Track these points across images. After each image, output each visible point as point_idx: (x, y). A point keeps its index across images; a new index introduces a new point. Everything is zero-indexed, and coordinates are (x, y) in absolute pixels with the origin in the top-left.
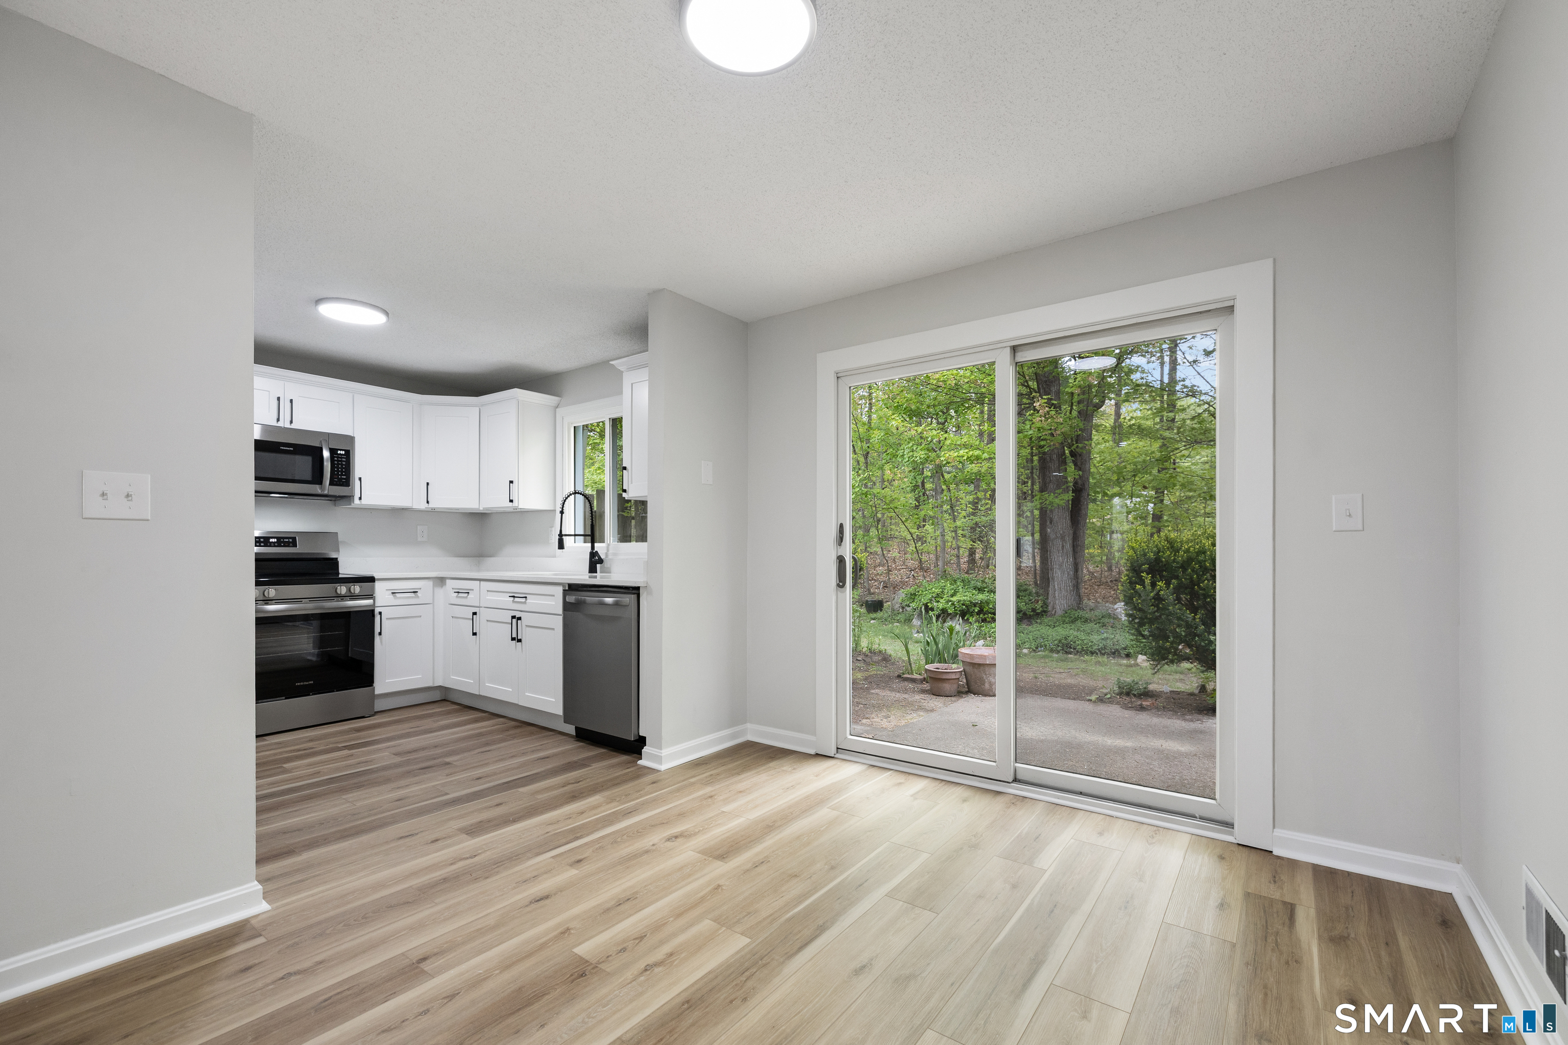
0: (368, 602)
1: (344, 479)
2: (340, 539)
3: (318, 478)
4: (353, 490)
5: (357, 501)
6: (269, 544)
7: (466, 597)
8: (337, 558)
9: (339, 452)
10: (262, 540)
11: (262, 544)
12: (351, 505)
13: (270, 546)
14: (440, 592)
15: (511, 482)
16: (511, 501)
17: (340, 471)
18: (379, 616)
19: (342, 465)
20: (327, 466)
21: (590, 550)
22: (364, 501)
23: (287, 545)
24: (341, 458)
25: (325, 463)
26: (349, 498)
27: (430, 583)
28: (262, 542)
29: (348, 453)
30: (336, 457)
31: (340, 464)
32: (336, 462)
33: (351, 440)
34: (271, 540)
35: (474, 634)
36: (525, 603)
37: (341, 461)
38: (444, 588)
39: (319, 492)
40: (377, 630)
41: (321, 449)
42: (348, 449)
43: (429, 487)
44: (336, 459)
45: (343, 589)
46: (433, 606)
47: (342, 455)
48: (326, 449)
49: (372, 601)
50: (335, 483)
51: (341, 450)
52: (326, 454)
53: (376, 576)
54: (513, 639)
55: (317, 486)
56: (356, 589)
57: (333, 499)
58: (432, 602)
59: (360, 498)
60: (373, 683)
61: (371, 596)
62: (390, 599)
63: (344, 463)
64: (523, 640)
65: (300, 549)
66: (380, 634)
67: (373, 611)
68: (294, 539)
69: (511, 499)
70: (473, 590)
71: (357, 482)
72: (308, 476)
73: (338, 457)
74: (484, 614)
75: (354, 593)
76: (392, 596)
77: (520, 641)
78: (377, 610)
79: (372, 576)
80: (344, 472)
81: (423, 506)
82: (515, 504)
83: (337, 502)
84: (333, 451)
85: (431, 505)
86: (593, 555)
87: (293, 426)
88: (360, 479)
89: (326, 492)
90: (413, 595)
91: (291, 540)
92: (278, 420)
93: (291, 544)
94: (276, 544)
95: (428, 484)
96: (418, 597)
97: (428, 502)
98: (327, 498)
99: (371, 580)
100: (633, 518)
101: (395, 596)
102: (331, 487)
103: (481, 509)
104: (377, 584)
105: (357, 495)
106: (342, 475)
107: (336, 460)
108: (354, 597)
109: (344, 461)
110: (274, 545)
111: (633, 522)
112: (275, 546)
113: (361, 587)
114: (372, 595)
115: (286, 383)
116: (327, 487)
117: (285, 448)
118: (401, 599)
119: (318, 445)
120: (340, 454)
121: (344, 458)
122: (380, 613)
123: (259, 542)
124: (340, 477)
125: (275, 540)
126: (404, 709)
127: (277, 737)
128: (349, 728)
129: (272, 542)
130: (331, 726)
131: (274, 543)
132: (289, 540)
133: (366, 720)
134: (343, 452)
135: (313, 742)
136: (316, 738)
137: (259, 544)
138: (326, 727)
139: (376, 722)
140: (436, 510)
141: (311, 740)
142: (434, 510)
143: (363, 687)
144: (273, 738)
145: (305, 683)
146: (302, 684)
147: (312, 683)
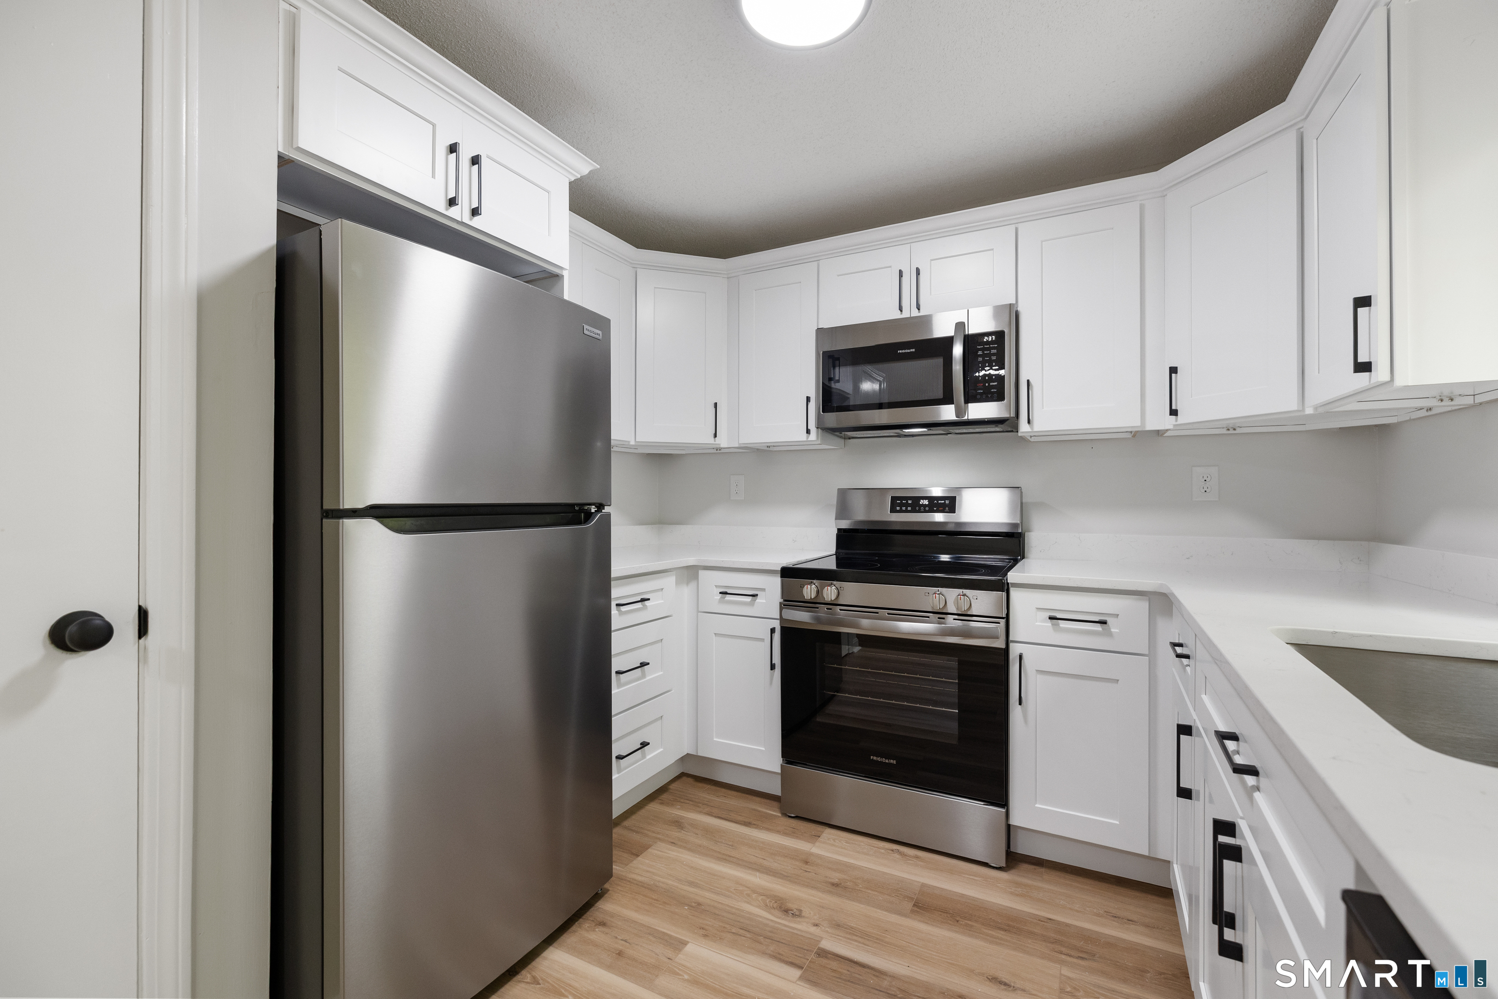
1: (993, 387)
3: (947, 394)
4: (1014, 406)
5: (1023, 428)
6: (917, 508)
9: (986, 339)
10: (910, 502)
11: (909, 508)
12: (1011, 436)
13: (919, 511)
15: (1363, 302)
18: (1018, 664)
19: (990, 361)
20: (958, 370)
22: (1039, 425)
23: (941, 509)
24: (989, 349)
25: (956, 366)
27: (1143, 606)
28: (909, 505)
29: (1001, 336)
30: (976, 350)
31: (986, 361)
32: (976, 360)
33: (1010, 311)
34: (922, 502)
35: (1183, 793)
37: (990, 355)
39: (945, 417)
40: (1014, 692)
41: (947, 344)
42: (1003, 330)
43: (1176, 375)
44: (980, 353)
46: (1151, 661)
47: (992, 342)
48: (959, 342)
49: (1004, 628)
50: (976, 396)
51: (989, 334)
52: (958, 350)
59: (1031, 424)
60: (1008, 801)
61: (1001, 618)
62: (1043, 630)
63: (994, 358)
65: (961, 516)
66: (1021, 702)
67: (1006, 650)
68: (952, 500)
71: (1023, 391)
72: (938, 392)
73: (983, 350)
76: (1049, 623)
78: (1015, 650)
84: (970, 341)
88: (1028, 381)
90: (1098, 628)
91: (947, 502)
92: (901, 309)
93: (947, 508)
94: (927, 508)
95: (1172, 369)
96: (1110, 634)
97: (1169, 411)
101: (1058, 625)
102: (968, 405)
103: (1309, 411)
105: (1025, 415)
109: (994, 354)
110: (925, 509)
112: (925, 512)
115: (912, 245)
117: (904, 351)
118: (1068, 633)
119: (945, 336)
120: (988, 343)
121: (994, 348)
122: (1022, 658)
123: (904, 505)
124: (987, 384)
125: (926, 502)
126: (1081, 879)
127: (834, 840)
128: (923, 885)
129: (923, 505)
130: (917, 857)
131: (925, 506)
132: (945, 502)
133: (976, 878)
134: (992, 338)
135: (830, 892)
136: (848, 884)
137: (904, 508)
138: (910, 856)
139: (980, 897)
140: (1238, 431)
141: (836, 887)
142: (1235, 429)
143: (989, 804)
144: (829, 839)
145: (884, 760)
146: (879, 759)
147: (893, 764)
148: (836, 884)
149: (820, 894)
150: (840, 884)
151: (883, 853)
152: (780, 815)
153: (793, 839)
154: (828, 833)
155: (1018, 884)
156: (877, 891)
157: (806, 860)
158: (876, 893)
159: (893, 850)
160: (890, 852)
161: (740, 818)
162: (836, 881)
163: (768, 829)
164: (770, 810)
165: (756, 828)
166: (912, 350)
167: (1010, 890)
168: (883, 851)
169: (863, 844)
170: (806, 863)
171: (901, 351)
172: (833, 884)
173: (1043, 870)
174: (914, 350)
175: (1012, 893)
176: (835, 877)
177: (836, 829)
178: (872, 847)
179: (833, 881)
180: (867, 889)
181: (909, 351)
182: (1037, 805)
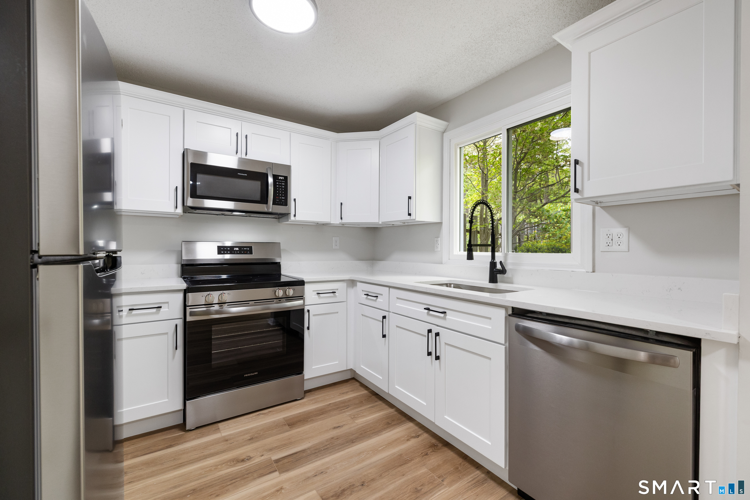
0: (300, 302)
1: (283, 199)
2: (282, 248)
3: (264, 200)
4: (289, 209)
5: (292, 218)
6: (233, 252)
7: (376, 301)
8: (280, 262)
9: (280, 178)
10: (228, 249)
11: (229, 252)
12: (288, 221)
13: (234, 254)
14: (352, 291)
15: (410, 198)
16: (410, 215)
17: (280, 193)
18: (307, 313)
19: (282, 188)
20: (271, 189)
21: (490, 260)
22: (298, 218)
23: (245, 252)
24: (281, 182)
25: (270, 188)
26: (286, 215)
27: (344, 285)
28: (229, 250)
29: (286, 178)
30: (278, 182)
31: (280, 188)
32: (278, 186)
33: (288, 168)
34: (235, 249)
35: (384, 336)
36: (444, 318)
37: (281, 185)
38: (354, 288)
39: (266, 210)
40: (306, 325)
41: (266, 176)
42: (287, 176)
43: (342, 206)
44: (277, 183)
45: (280, 293)
46: (347, 303)
47: (282, 180)
48: (271, 177)
49: (302, 301)
50: (277, 203)
51: (281, 176)
52: (271, 180)
53: (306, 278)
54: (429, 354)
55: (265, 205)
56: (290, 292)
57: (277, 216)
58: (345, 300)
59: (295, 216)
60: (303, 371)
61: (301, 297)
62: (316, 299)
63: (283, 187)
64: (442, 358)
65: (256, 255)
66: (308, 328)
67: (303, 310)
68: (251, 248)
69: (409, 213)
70: (382, 295)
71: (293, 203)
72: (258, 197)
73: (279, 182)
74: (392, 320)
75: (289, 295)
76: (317, 296)
77: (437, 358)
78: (306, 308)
79: (302, 279)
80: (283, 194)
81: (336, 221)
82: (413, 217)
83: (280, 219)
84: (275, 177)
85: (344, 221)
86: (493, 264)
87: (248, 157)
88: (295, 200)
89: (270, 210)
90: (332, 294)
91: (248, 249)
92: (237, 152)
93: (248, 252)
94: (238, 252)
95: (341, 204)
96: (336, 296)
97: (341, 218)
98: (273, 216)
99: (301, 283)
100: (478, 232)
101: (320, 296)
102: (274, 206)
103: (380, 223)
104: (307, 286)
105: (293, 213)
106: (282, 196)
107: (278, 185)
108: (289, 299)
109: (283, 185)
110: (237, 252)
111: (479, 235)
112: (237, 254)
113: (294, 290)
114: (303, 296)
115: (242, 122)
116: (271, 207)
117: (241, 174)
118: (325, 298)
119: (264, 171)
120: (280, 179)
121: (283, 183)
122: (308, 311)
123: (226, 250)
124: (280, 198)
125: (237, 249)
126: (325, 389)
127: (228, 426)
128: (284, 418)
129: (236, 250)
130: (270, 412)
131: (237, 251)
132: (247, 249)
133: (298, 406)
134: (283, 178)
135: (252, 443)
136: (256, 435)
137: (226, 252)
138: (267, 413)
139: (306, 410)
140: (345, 225)
141: (252, 440)
142: (344, 225)
143: (296, 375)
144: (225, 427)
145: (251, 374)
146: (249, 375)
147: (256, 374)
148: (251, 439)
149: (249, 446)
150: (253, 437)
151: (256, 418)
152: (184, 433)
153: (207, 437)
154: (220, 425)
155: (311, 400)
156: (270, 430)
157: (226, 440)
158: (270, 431)
159: (258, 415)
160: (258, 416)
161: (160, 447)
162: (249, 438)
163: (182, 443)
164: (174, 434)
165: (178, 445)
166: (245, 175)
167: (311, 403)
168: (254, 417)
169: (243, 420)
170: (227, 440)
171: (239, 174)
172: (250, 440)
173: (313, 392)
174: (246, 175)
175: (313, 404)
176: (247, 437)
177: (223, 421)
178: (248, 419)
179: (248, 439)
180: (265, 432)
181: (244, 175)
182: (313, 368)
